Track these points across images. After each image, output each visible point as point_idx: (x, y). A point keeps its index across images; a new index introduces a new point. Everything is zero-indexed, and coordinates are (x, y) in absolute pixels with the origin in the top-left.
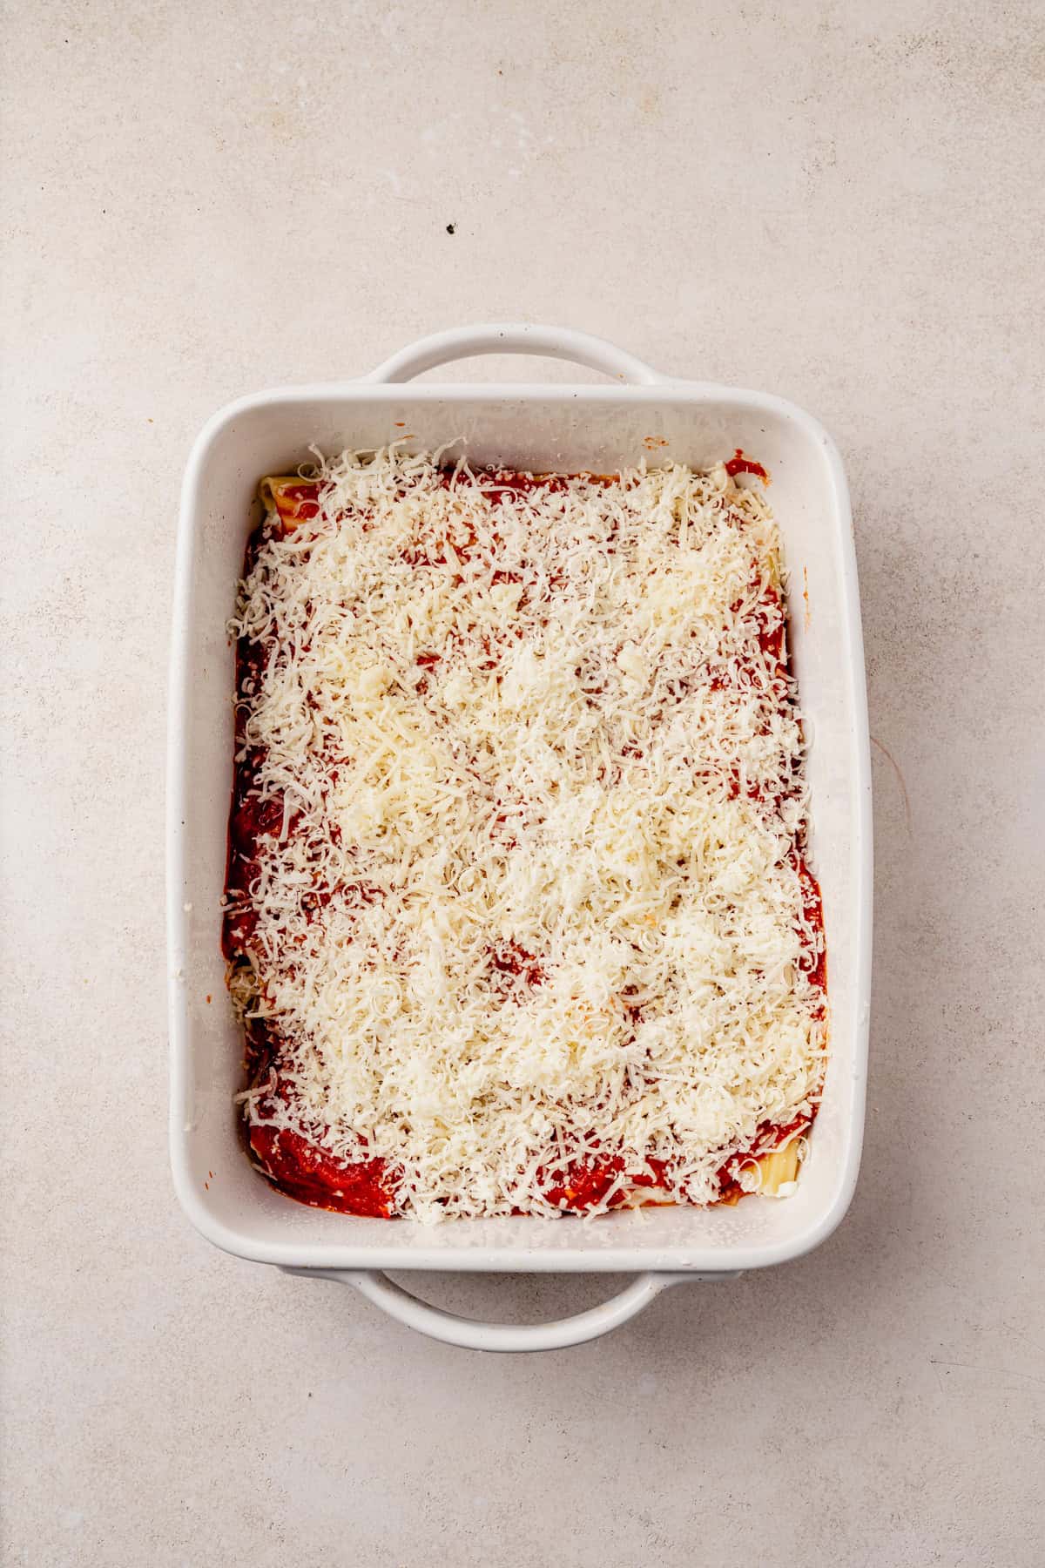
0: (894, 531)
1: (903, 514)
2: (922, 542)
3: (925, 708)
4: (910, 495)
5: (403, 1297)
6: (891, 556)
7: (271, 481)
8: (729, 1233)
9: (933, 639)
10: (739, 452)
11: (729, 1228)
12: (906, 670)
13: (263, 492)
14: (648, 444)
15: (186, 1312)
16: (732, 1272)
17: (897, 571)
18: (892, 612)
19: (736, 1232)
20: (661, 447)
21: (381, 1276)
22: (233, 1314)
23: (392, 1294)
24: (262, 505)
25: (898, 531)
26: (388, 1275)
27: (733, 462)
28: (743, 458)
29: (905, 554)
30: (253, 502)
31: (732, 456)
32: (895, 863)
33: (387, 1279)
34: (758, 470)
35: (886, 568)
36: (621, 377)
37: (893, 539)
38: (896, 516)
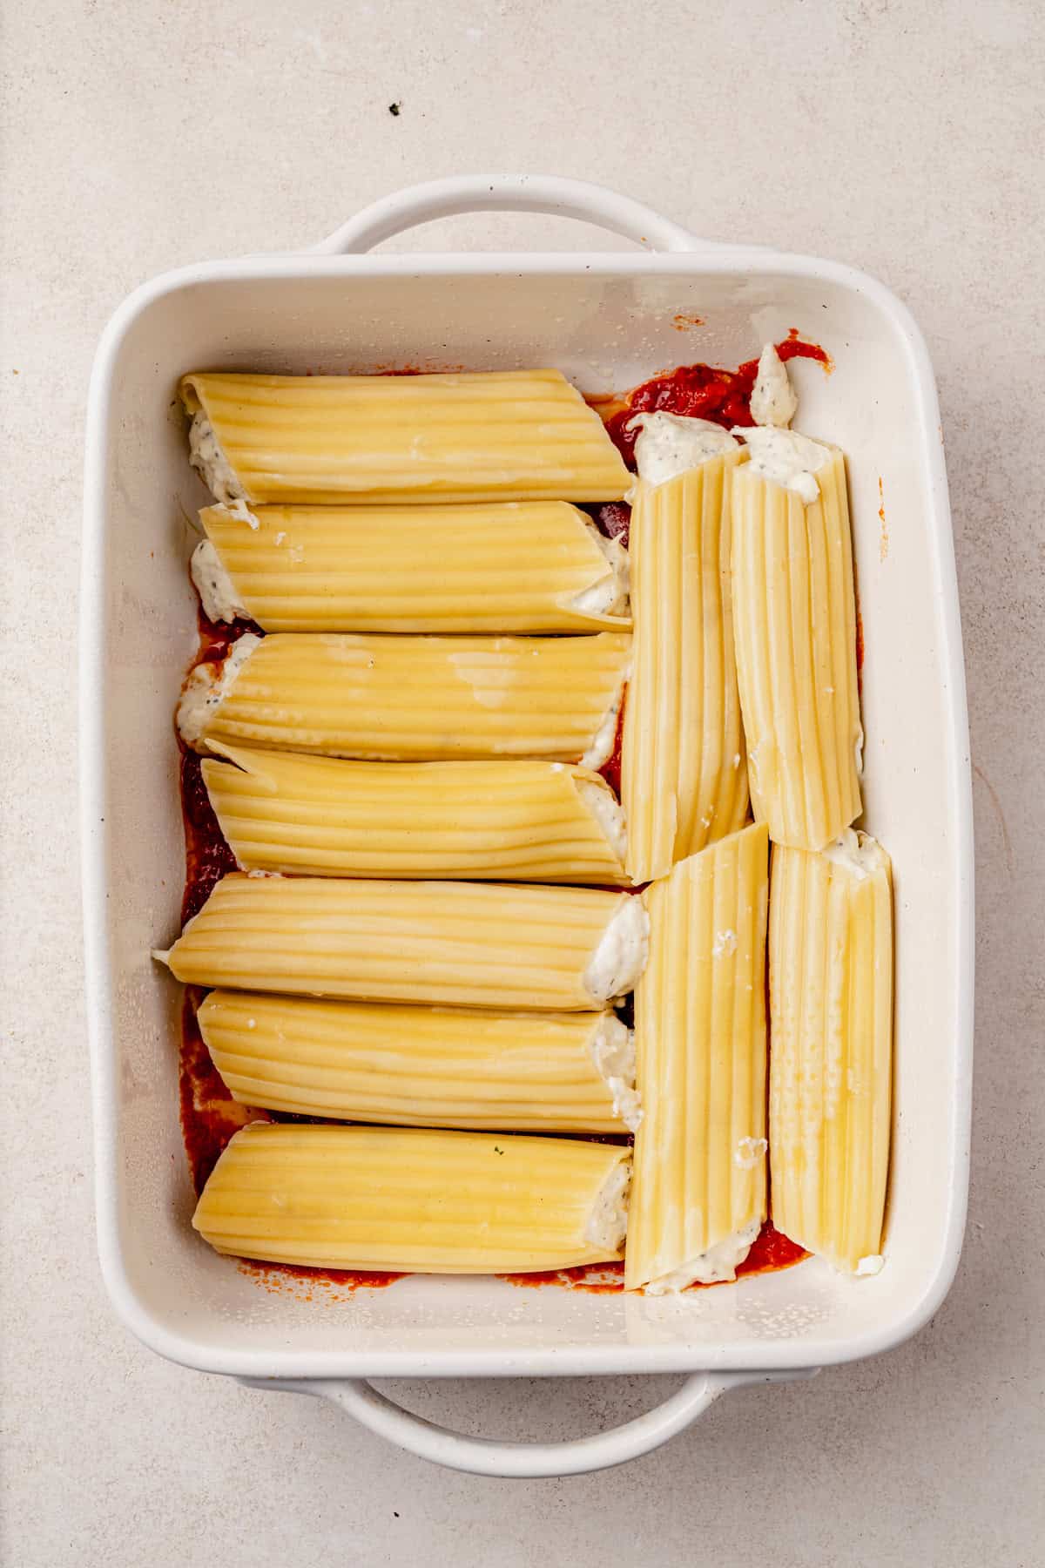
0: (978, 484)
1: (987, 462)
2: (1014, 497)
3: (1024, 711)
4: (996, 437)
5: (394, 1412)
6: (974, 518)
7: (195, 381)
8: (801, 1322)
9: (1032, 623)
10: (794, 332)
11: (801, 1315)
12: (998, 663)
13: (185, 391)
14: (678, 324)
15: (110, 1523)
16: (806, 1370)
17: (983, 536)
18: (978, 590)
19: (811, 1320)
20: (695, 326)
21: (366, 1387)
22: (172, 1522)
23: (381, 1407)
24: (183, 405)
25: (983, 485)
26: (372, 1384)
27: (786, 344)
28: (799, 339)
29: (993, 515)
30: (174, 403)
31: (785, 336)
32: (994, 911)
33: (373, 1391)
34: (817, 354)
35: (970, 533)
36: (644, 241)
37: (976, 496)
38: (980, 466)
